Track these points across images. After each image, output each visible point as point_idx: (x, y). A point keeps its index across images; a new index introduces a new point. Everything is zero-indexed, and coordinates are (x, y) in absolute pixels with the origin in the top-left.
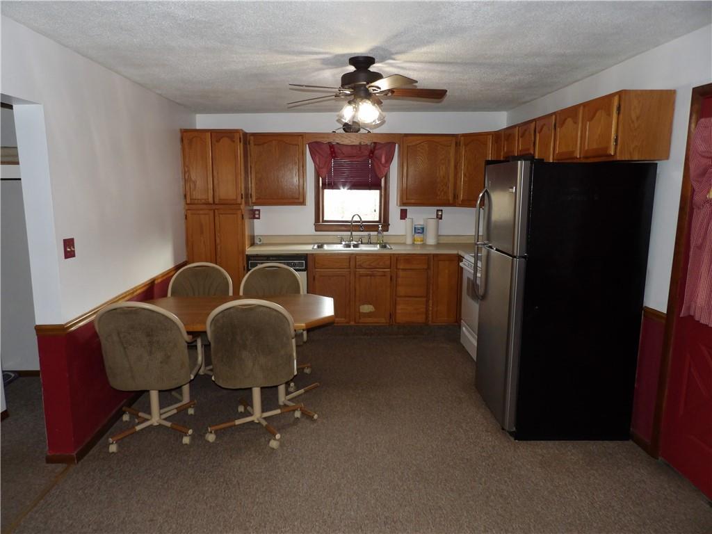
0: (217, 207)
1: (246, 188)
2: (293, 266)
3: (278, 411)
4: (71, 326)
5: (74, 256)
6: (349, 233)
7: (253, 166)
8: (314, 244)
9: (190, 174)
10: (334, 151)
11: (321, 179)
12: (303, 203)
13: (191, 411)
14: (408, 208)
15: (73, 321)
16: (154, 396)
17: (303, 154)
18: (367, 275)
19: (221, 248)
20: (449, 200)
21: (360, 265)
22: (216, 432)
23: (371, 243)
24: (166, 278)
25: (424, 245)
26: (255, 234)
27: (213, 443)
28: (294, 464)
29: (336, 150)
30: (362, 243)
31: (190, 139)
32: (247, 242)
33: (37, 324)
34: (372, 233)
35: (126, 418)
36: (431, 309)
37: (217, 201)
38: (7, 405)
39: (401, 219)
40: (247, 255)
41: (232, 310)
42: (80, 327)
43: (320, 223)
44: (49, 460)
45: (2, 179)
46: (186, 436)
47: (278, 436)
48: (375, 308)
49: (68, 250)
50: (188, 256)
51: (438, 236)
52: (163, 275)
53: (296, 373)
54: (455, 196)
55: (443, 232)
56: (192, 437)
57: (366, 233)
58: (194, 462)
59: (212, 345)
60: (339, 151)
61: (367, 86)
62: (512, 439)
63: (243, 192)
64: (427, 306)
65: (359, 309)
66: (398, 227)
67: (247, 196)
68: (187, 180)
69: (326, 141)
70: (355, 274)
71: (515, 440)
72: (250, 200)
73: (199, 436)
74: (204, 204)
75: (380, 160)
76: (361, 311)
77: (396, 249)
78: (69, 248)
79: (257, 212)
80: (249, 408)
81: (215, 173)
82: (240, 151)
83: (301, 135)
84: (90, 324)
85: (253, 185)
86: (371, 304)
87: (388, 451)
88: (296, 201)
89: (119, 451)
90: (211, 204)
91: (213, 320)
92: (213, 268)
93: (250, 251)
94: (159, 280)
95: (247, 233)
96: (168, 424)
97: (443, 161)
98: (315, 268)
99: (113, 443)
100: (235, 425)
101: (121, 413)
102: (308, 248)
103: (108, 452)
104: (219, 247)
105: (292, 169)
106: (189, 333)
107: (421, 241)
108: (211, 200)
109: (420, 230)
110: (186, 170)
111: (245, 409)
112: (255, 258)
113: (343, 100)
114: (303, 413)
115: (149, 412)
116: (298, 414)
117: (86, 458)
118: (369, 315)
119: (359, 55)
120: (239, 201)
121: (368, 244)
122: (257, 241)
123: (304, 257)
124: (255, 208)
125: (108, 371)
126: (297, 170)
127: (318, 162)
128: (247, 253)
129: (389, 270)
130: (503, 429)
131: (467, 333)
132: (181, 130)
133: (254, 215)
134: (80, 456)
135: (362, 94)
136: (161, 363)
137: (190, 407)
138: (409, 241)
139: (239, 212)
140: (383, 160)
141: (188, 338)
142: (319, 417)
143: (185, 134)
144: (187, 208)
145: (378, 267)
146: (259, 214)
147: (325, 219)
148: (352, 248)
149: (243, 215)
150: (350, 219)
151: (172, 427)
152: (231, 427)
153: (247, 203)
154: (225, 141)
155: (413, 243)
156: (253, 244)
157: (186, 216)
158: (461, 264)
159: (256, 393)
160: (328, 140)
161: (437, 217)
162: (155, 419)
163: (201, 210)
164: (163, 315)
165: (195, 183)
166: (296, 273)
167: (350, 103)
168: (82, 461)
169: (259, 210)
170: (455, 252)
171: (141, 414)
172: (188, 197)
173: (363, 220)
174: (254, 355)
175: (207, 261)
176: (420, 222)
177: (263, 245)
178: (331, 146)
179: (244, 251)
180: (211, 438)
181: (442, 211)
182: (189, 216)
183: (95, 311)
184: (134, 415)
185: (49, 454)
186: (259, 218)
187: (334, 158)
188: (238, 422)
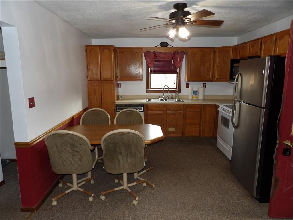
0: (103, 82)
1: (116, 73)
2: (138, 109)
3: (135, 184)
4: (33, 143)
5: (34, 106)
6: (162, 94)
7: (119, 62)
8: (146, 99)
9: (90, 67)
10: (156, 55)
11: (149, 69)
12: (142, 80)
13: (92, 182)
14: (190, 82)
15: (34, 140)
16: (75, 177)
17: (142, 57)
18: (172, 114)
19: (104, 101)
20: (210, 79)
21: (169, 109)
22: (105, 195)
23: (173, 99)
24: (79, 115)
25: (197, 99)
26: (119, 94)
27: (104, 200)
28: (147, 214)
29: (157, 55)
30: (168, 99)
31: (89, 50)
32: (116, 98)
33: (15, 142)
34: (173, 94)
35: (61, 185)
36: (202, 130)
37: (102, 79)
38: (4, 178)
39: (187, 87)
40: (116, 104)
41: (115, 135)
42: (38, 143)
43: (149, 90)
44: (22, 210)
45: (1, 68)
46: (91, 197)
47: (137, 198)
48: (176, 129)
49: (31, 103)
50: (89, 105)
51: (204, 95)
52: (78, 114)
53: (145, 165)
54: (213, 77)
55: (206, 94)
56: (94, 197)
57: (171, 94)
58: (95, 212)
59: (104, 152)
60: (158, 56)
61: (184, 19)
62: (257, 201)
63: (114, 75)
64: (200, 128)
65: (168, 130)
66: (186, 91)
67: (116, 77)
68: (88, 69)
69: (152, 51)
70: (166, 113)
71: (259, 202)
72: (117, 78)
73: (97, 197)
74: (96, 80)
75: (177, 60)
77: (186, 102)
78: (32, 103)
79: (120, 84)
80: (121, 181)
81: (101, 66)
82: (113, 56)
83: (141, 48)
84: (43, 141)
85: (119, 72)
86: (174, 128)
87: (194, 208)
88: (139, 79)
89: (57, 205)
90: (99, 80)
91: (104, 140)
92: (101, 110)
93: (118, 102)
94: (76, 117)
95: (116, 94)
96: (82, 190)
97: (208, 60)
98: (148, 110)
99: (54, 201)
100: (114, 191)
101: (58, 183)
102: (144, 101)
103: (52, 205)
104: (103, 100)
105: (137, 64)
106: (92, 145)
107: (196, 98)
108: (99, 78)
109: (195, 93)
110: (88, 65)
111: (119, 181)
112: (120, 106)
113: (169, 27)
114: (147, 184)
115: (72, 183)
116: (145, 185)
117: (40, 209)
118: (173, 132)
119: (180, 2)
120: (113, 79)
121: (171, 99)
122: (120, 98)
123: (143, 105)
124: (119, 82)
125: (52, 164)
126: (139, 65)
127: (148, 61)
128: (116, 103)
129: (182, 111)
130: (252, 196)
131: (220, 142)
132: (86, 46)
133: (119, 86)
134: (38, 208)
135: (180, 23)
136: (78, 161)
137: (92, 180)
138: (190, 98)
139: (112, 84)
140: (179, 60)
141: (91, 148)
142: (155, 187)
143: (87, 47)
144: (88, 82)
145: (178, 110)
146: (121, 85)
147: (151, 88)
148: (164, 101)
149: (114, 86)
150: (163, 87)
151: (83, 192)
152: (112, 192)
153: (116, 80)
154: (106, 51)
155: (192, 99)
156: (118, 99)
157: (88, 86)
158: (218, 109)
159: (125, 176)
160: (154, 51)
161: (203, 87)
162: (75, 187)
163: (95, 83)
164: (79, 137)
165: (92, 70)
166: (140, 113)
167: (173, 28)
168: (39, 210)
169: (121, 83)
170: (213, 103)
171: (68, 184)
172: (89, 77)
173: (169, 88)
174: (125, 157)
175: (97, 108)
176: (195, 89)
177: (122, 99)
178: (154, 53)
179: (114, 102)
180: (103, 198)
181: (206, 84)
182: (89, 86)
183: (45, 134)
184: (65, 184)
185: (22, 207)
186: (121, 87)
187: (156, 59)
188: (116, 189)
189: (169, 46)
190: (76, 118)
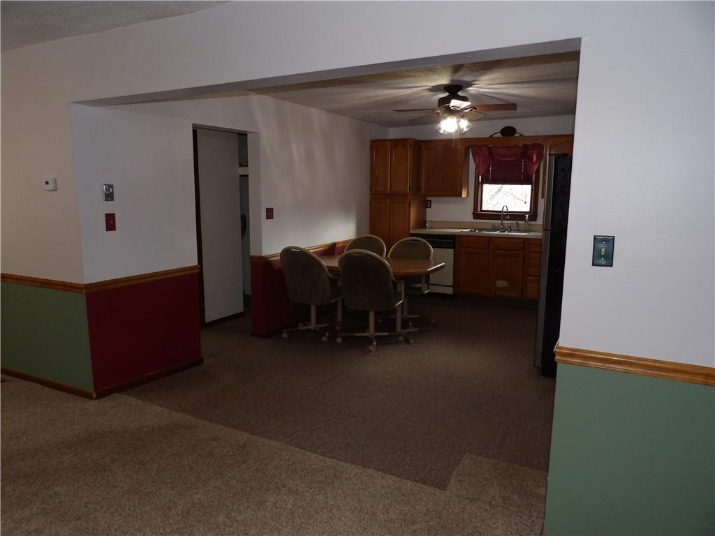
0: (393, 197)
5: (273, 218)
6: (500, 221)
10: (493, 150)
11: (480, 175)
15: (270, 255)
18: (503, 256)
19: (393, 227)
22: (343, 338)
23: (518, 231)
26: (427, 220)
27: (340, 344)
30: (511, 230)
31: (377, 147)
32: (412, 225)
34: (520, 222)
37: (392, 193)
38: (244, 308)
40: (411, 234)
43: (478, 212)
45: (241, 176)
48: (509, 284)
57: (515, 222)
60: (496, 153)
63: (410, 186)
65: (496, 283)
68: (373, 177)
69: (484, 144)
73: (332, 337)
74: (383, 194)
75: (532, 159)
76: (497, 285)
78: (270, 214)
79: (428, 202)
82: (410, 154)
86: (506, 280)
90: (388, 195)
93: (415, 231)
95: (411, 217)
98: (462, 247)
104: (391, 227)
108: (388, 192)
118: (502, 289)
120: (408, 193)
121: (515, 231)
122: (428, 225)
123: (453, 238)
124: (427, 199)
127: (478, 162)
128: (411, 232)
129: (522, 252)
132: (371, 140)
139: (408, 201)
140: (535, 158)
143: (373, 143)
144: (371, 197)
145: (513, 248)
146: (430, 204)
147: (483, 209)
149: (410, 204)
150: (501, 210)
154: (400, 147)
156: (422, 227)
157: (371, 203)
162: (313, 325)
163: (381, 199)
165: (378, 178)
169: (430, 201)
172: (373, 189)
173: (509, 210)
175: (377, 235)
177: (431, 228)
178: (489, 148)
179: (409, 230)
180: (339, 340)
182: (373, 203)
186: (430, 207)
187: (492, 158)
188: (357, 335)
189: (517, 135)
190: (339, 247)
